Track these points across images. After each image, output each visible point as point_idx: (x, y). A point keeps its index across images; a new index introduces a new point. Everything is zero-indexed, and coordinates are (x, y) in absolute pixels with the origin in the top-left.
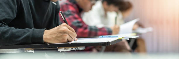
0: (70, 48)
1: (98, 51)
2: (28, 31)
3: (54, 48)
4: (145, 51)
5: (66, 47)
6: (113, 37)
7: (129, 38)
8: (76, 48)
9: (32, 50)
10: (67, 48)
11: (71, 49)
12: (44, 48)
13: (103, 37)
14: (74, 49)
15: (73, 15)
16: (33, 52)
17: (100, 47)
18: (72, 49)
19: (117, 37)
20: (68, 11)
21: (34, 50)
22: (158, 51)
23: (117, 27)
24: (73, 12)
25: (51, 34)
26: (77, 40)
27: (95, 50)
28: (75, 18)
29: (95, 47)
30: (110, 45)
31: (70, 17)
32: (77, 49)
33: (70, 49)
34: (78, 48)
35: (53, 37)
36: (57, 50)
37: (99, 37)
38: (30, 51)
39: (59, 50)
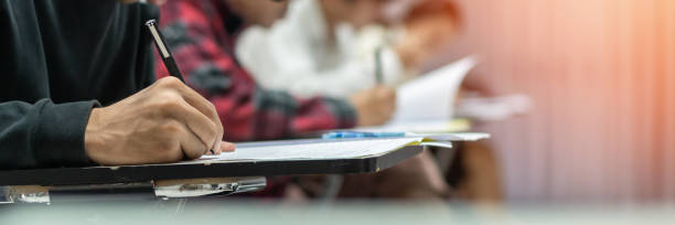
0: (204, 186)
1: (312, 195)
2: (22, 111)
3: (136, 184)
4: (498, 196)
5: (187, 182)
6: (385, 136)
7: (453, 142)
8: (229, 186)
9: (44, 195)
10: (193, 183)
11: (209, 186)
12: (93, 186)
13: (339, 136)
14: (223, 186)
15: (193, 43)
16: (45, 204)
17: (320, 181)
18: (214, 186)
19: (400, 135)
20: (175, 27)
21: (52, 193)
22: (547, 197)
23: (382, 93)
24: (195, 28)
25: (112, 125)
26: (232, 151)
27: (294, 193)
28: (206, 56)
29: (295, 181)
30: (378, 169)
31: (184, 50)
32: (234, 188)
33: (206, 189)
34: (238, 185)
35: (118, 137)
36: (151, 191)
37: (325, 136)
38: (32, 199)
39: (158, 193)
